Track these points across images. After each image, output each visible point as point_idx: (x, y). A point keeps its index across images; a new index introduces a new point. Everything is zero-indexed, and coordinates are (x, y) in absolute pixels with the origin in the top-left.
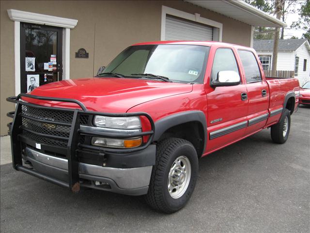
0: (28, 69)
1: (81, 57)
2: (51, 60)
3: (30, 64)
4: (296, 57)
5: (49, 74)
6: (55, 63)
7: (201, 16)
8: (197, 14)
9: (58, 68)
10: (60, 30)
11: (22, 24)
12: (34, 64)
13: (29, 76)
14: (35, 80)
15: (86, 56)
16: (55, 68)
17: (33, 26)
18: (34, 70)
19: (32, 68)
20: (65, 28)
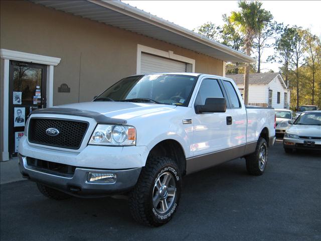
0: (15, 102)
1: (64, 92)
2: (36, 95)
3: (17, 98)
4: (270, 90)
5: (34, 107)
6: (40, 97)
7: (174, 53)
8: (170, 51)
9: (43, 102)
10: (44, 67)
11: (11, 62)
12: (21, 98)
13: (16, 109)
14: (21, 112)
15: (68, 90)
16: (40, 102)
17: (20, 64)
18: (21, 103)
19: (19, 102)
20: (49, 65)
